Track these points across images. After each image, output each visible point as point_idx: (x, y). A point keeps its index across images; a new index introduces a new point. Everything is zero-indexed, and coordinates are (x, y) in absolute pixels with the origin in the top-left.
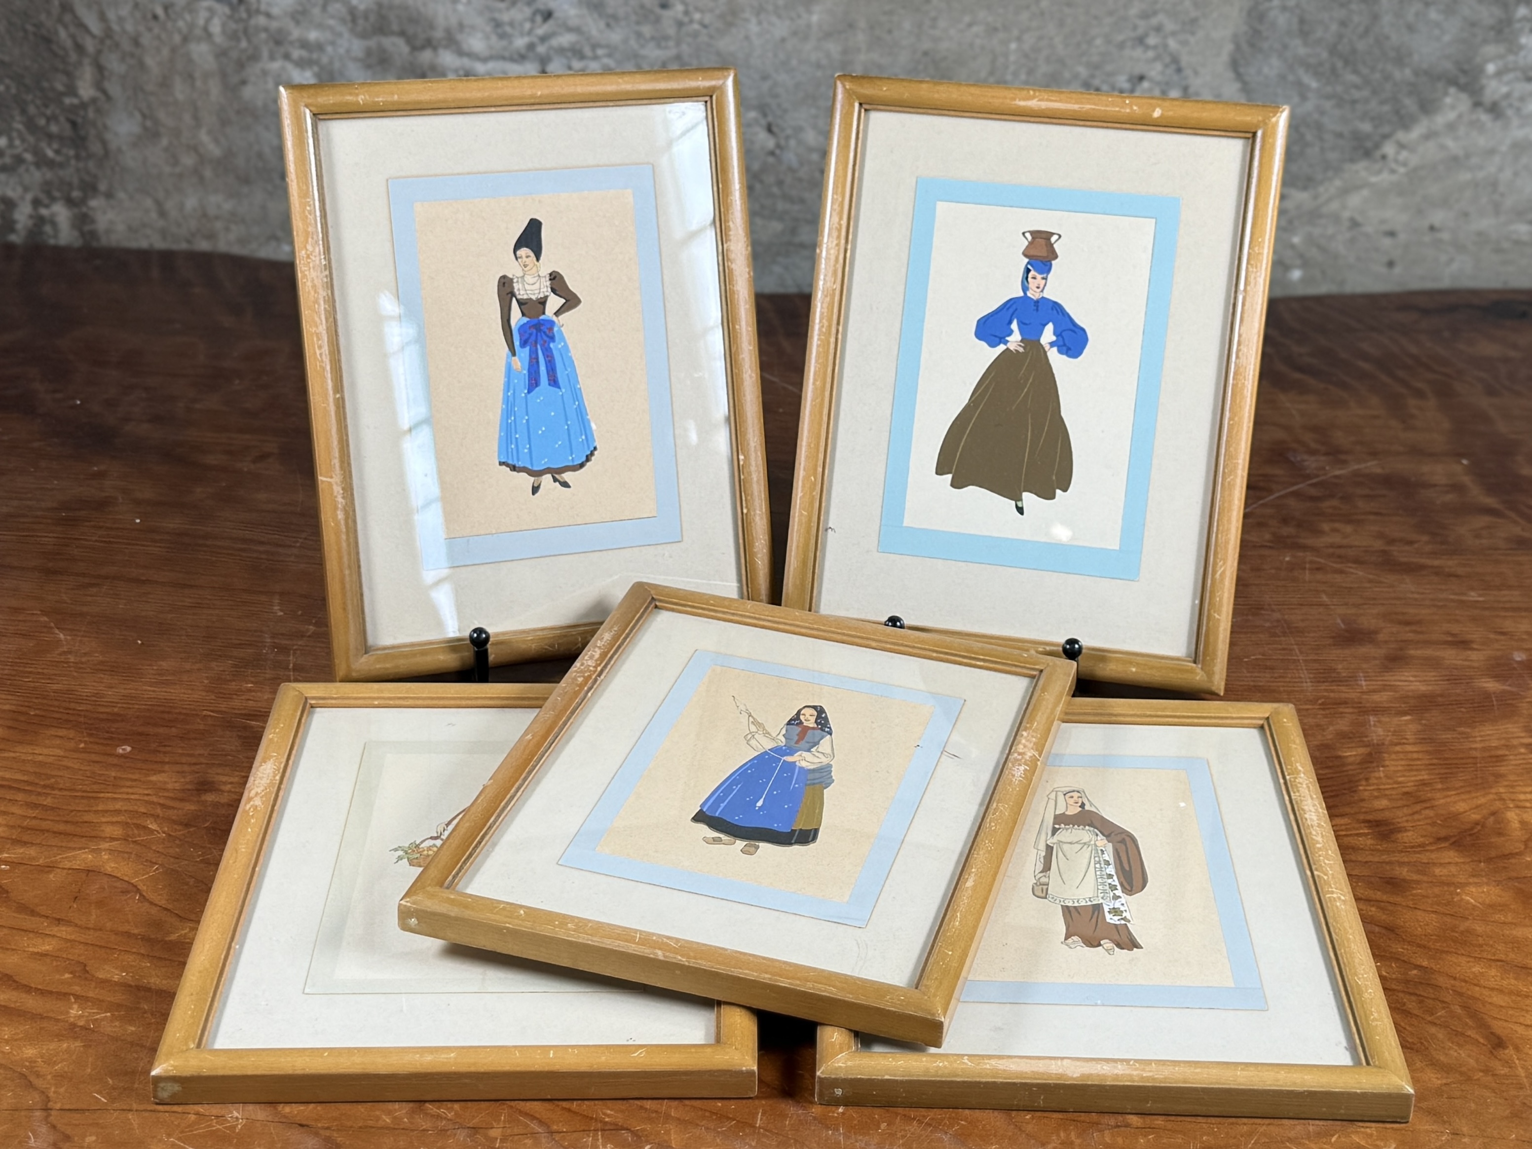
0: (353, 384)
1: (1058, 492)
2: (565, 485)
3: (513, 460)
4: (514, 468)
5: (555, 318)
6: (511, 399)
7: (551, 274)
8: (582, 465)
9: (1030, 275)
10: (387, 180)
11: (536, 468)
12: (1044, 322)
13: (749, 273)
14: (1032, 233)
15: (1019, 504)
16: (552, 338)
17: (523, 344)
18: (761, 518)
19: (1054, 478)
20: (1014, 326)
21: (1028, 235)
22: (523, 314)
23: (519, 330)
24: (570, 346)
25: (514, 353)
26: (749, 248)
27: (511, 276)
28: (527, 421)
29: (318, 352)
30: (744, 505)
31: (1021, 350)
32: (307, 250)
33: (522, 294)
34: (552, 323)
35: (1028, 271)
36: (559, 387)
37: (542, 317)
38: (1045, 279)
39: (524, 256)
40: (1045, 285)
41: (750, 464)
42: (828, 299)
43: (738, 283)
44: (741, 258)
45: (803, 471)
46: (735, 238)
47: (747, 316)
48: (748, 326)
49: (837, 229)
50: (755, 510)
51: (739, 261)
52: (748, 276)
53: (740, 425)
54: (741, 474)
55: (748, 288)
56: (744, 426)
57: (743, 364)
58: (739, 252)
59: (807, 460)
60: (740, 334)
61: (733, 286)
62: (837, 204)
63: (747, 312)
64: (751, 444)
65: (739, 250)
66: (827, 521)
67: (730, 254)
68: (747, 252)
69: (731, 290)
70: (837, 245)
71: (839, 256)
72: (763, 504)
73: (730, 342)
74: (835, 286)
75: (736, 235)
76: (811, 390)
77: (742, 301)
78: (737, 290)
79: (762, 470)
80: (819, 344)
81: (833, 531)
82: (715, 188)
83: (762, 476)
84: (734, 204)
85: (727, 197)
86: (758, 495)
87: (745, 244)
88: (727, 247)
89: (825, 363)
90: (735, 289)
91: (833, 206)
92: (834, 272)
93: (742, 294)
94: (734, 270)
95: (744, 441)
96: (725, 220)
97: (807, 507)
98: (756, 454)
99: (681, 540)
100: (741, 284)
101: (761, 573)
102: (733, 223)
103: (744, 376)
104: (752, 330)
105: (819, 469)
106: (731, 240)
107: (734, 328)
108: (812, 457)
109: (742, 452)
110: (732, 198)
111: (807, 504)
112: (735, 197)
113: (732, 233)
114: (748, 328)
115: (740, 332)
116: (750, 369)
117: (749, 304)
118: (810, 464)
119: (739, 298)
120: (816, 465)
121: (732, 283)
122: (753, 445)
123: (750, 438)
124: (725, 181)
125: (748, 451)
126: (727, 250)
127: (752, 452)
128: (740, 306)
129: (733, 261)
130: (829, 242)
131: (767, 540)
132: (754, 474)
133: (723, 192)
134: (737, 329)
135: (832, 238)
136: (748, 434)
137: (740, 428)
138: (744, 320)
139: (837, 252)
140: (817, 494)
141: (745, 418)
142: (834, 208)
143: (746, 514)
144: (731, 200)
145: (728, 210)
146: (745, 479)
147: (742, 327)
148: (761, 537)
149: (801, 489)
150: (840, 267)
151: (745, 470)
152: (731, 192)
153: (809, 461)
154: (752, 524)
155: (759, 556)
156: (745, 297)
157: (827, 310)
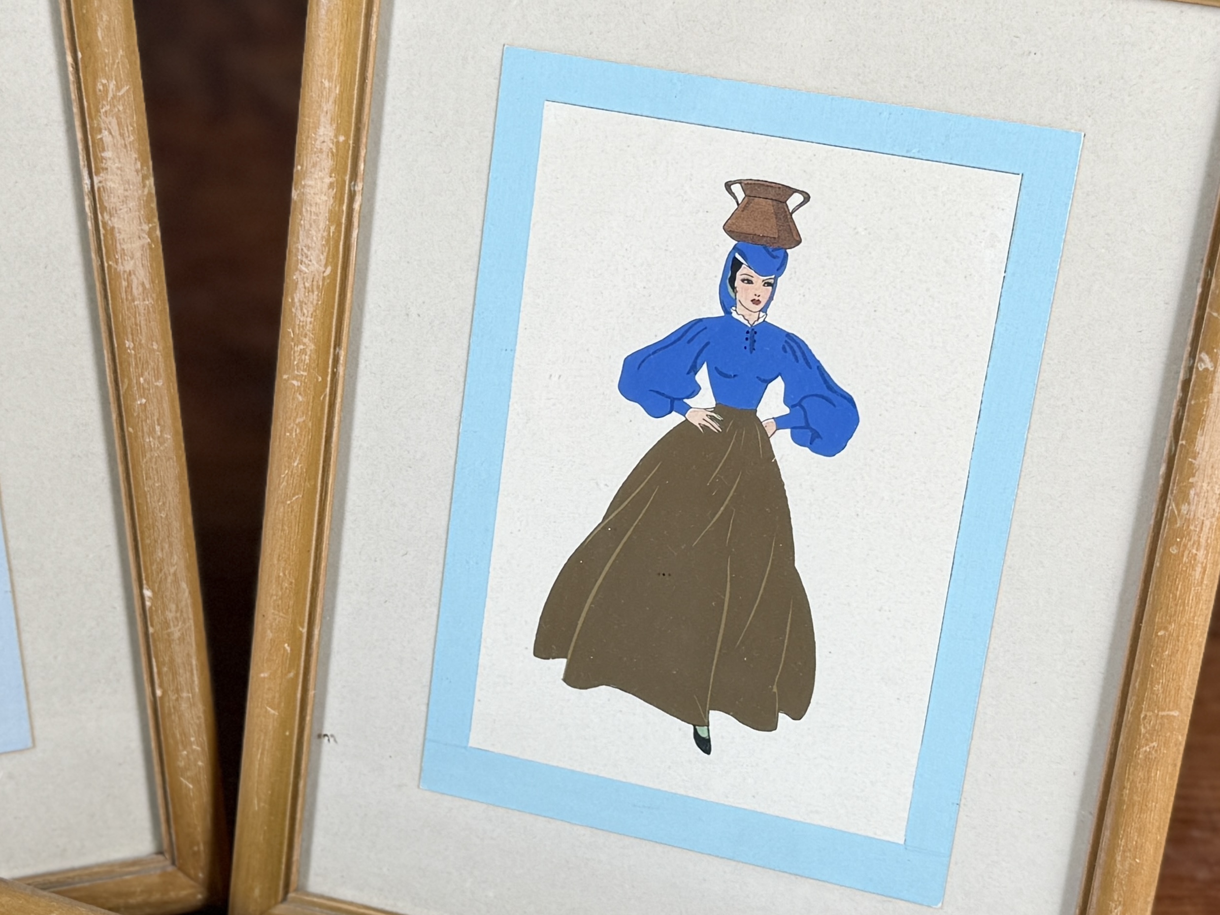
1: (783, 718)
9: (739, 276)
12: (767, 378)
13: (150, 234)
14: (750, 186)
15: (702, 732)
18: (192, 705)
19: (775, 690)
20: (703, 377)
21: (737, 189)
26: (151, 182)
30: (157, 681)
31: (715, 427)
35: (734, 265)
38: (773, 285)
40: (771, 298)
41: (165, 607)
42: (314, 297)
43: (126, 258)
44: (132, 204)
45: (269, 631)
46: (116, 165)
47: (150, 322)
48: (152, 341)
49: (332, 152)
50: (178, 691)
51: (127, 212)
52: (149, 240)
53: (142, 533)
54: (149, 623)
55: (151, 265)
56: (150, 536)
57: (142, 415)
58: (126, 193)
59: (276, 612)
60: (136, 359)
61: (117, 262)
62: (331, 100)
63: (149, 312)
64: (165, 570)
65: (127, 190)
66: (321, 720)
67: (107, 198)
68: (143, 192)
69: (113, 271)
70: (331, 185)
71: (337, 208)
72: (196, 679)
73: (115, 372)
74: (328, 271)
75: (119, 158)
76: (283, 476)
77: (136, 291)
78: (125, 271)
79: (191, 616)
80: (298, 386)
81: (332, 740)
82: (69, 59)
83: (193, 628)
84: (110, 95)
85: (95, 79)
86: (183, 664)
87: (138, 175)
88: (100, 182)
89: (310, 424)
90: (120, 268)
91: (323, 105)
92: (328, 241)
93: (138, 279)
94: (116, 230)
95: (151, 564)
96: (92, 128)
97: (276, 701)
98: (178, 587)
99: (30, 744)
100: (132, 258)
101: (194, 806)
102: (110, 133)
103: (147, 440)
104: (161, 348)
105: (301, 629)
106: (107, 169)
107: (121, 345)
108: (287, 607)
109: (148, 584)
110: (104, 81)
111: (277, 695)
112: (112, 80)
113: (108, 154)
114: (152, 345)
115: (135, 355)
116: (159, 424)
117: (154, 295)
118: (282, 619)
119: (129, 286)
120: (294, 623)
121: (113, 257)
122: (169, 571)
123: (164, 557)
124: (89, 44)
125: (160, 582)
126: (99, 188)
127: (169, 585)
128: (134, 302)
129: (114, 212)
130: (316, 179)
131: (206, 744)
132: (174, 626)
133: (85, 67)
134: (129, 348)
135: (321, 171)
136: (159, 551)
137: (142, 539)
138: (144, 329)
139: (332, 201)
140: (297, 675)
141: (151, 521)
142: (325, 109)
143: (162, 698)
144: (104, 85)
145: (98, 106)
146: (156, 635)
147: (140, 344)
148: (193, 739)
149: (265, 665)
150: (340, 232)
151: (155, 617)
152: (103, 70)
153: (281, 614)
154: (173, 717)
155: (189, 774)
156: (143, 284)
157: (313, 319)
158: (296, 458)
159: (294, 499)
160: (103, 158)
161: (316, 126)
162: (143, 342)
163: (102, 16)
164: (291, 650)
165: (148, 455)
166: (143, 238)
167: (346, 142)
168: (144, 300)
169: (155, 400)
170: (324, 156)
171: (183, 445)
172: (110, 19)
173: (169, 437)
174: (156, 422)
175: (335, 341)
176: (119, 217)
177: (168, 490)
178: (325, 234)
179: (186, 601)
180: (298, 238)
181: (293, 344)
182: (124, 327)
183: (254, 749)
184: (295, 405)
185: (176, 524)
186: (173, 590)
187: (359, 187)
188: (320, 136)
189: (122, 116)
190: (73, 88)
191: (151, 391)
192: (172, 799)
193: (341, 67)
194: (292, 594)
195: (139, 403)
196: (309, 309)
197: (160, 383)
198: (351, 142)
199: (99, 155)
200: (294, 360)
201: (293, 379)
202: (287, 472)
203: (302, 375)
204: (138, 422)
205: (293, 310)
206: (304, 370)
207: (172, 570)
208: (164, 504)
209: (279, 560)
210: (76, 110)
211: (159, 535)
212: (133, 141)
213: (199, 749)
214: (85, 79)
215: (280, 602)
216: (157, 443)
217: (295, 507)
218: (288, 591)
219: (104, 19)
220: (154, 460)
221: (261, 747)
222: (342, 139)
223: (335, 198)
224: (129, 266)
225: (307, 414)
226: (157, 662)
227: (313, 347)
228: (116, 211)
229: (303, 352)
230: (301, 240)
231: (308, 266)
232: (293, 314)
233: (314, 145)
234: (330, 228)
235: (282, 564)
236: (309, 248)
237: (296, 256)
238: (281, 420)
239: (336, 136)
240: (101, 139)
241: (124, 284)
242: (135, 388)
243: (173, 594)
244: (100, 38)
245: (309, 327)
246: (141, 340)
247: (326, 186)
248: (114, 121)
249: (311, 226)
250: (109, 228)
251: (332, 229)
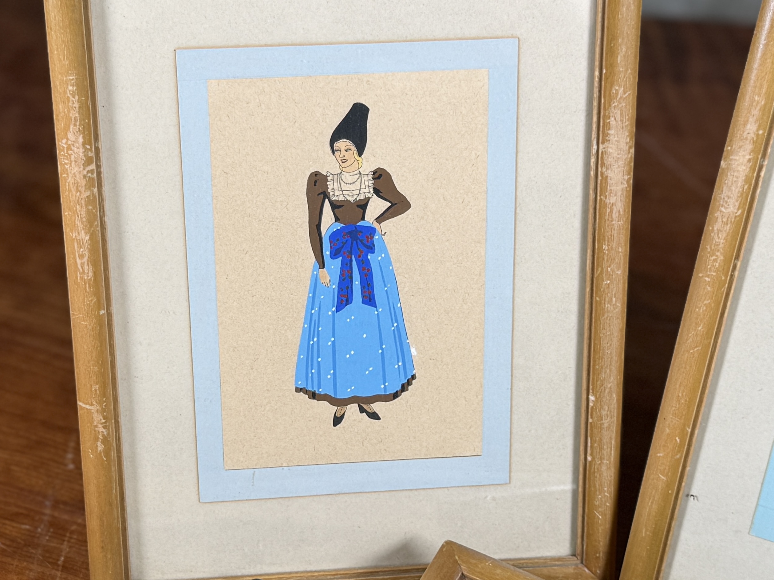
0: (124, 295)
2: (374, 416)
3: (313, 388)
4: (313, 396)
5: (376, 225)
6: (315, 317)
7: (375, 173)
8: (396, 395)
10: (175, 50)
11: (341, 396)
13: (628, 182)
16: (371, 249)
17: (334, 255)
18: (608, 468)
22: (337, 219)
23: (330, 237)
24: (393, 258)
25: (322, 265)
26: (632, 150)
27: (325, 174)
28: (333, 342)
29: (79, 261)
30: (589, 451)
32: (68, 139)
33: (337, 195)
34: (372, 231)
36: (376, 307)
37: (361, 223)
39: (343, 149)
41: (601, 408)
42: (728, 228)
43: (612, 195)
44: (621, 163)
45: (667, 429)
46: (615, 139)
47: (619, 234)
48: (619, 246)
49: (753, 140)
50: (601, 459)
51: (617, 168)
52: (626, 186)
53: (594, 361)
54: (589, 416)
55: (625, 200)
56: (599, 364)
57: (606, 291)
58: (618, 156)
59: (674, 417)
60: (608, 256)
61: (606, 197)
62: (758, 108)
63: (620, 229)
64: (605, 385)
65: (619, 154)
66: (690, 485)
67: (606, 158)
68: (628, 156)
69: (602, 202)
70: (749, 160)
71: (751, 175)
72: (613, 452)
73: (593, 263)
74: (739, 212)
75: (617, 134)
76: (690, 335)
77: (615, 215)
78: (610, 203)
79: (615, 415)
80: (708, 281)
81: (695, 498)
82: (597, 73)
83: (615, 422)
84: (619, 96)
85: (611, 87)
86: (607, 442)
87: (627, 145)
88: (604, 148)
89: (713, 305)
90: (607, 201)
91: (752, 111)
92: (742, 194)
93: (616, 208)
94: (609, 178)
95: (597, 381)
96: (604, 115)
97: (666, 471)
98: (611, 396)
99: (508, 482)
100: (616, 195)
101: (600, 529)
102: (615, 119)
103: (607, 306)
104: (623, 251)
105: (688, 429)
106: (609, 141)
107: (600, 247)
108: (681, 415)
109: (593, 393)
110: (617, 88)
111: (667, 468)
112: (621, 87)
113: (612, 132)
114: (619, 249)
115: (608, 254)
116: (615, 297)
117: (624, 219)
118: (677, 422)
119: (611, 212)
120: (684, 425)
121: (604, 193)
122: (607, 386)
123: (606, 377)
124: (611, 65)
125: (601, 392)
126: (602, 152)
127: (606, 394)
128: (612, 222)
129: (609, 167)
130: (740, 156)
131: (613, 492)
132: (605, 419)
133: (607, 79)
134: (605, 249)
135: (744, 151)
136: (603, 374)
137: (594, 365)
138: (616, 238)
139: (748, 169)
140: (681, 457)
141: (601, 355)
142: (753, 114)
143: (590, 462)
144: (616, 90)
145: (610, 102)
146: (593, 424)
147: (612, 247)
148: (606, 489)
149: (662, 449)
150: (750, 189)
151: (594, 413)
152: (617, 81)
153: (677, 419)
154: (596, 474)
155: (600, 510)
156: (619, 212)
157: (724, 241)
158: (700, 325)
159: (696, 349)
160: (608, 134)
161: (745, 124)
162: (614, 246)
163: (622, 49)
164: (680, 441)
165: (606, 315)
166: (624, 184)
167: (763, 134)
168: (618, 221)
169: (615, 282)
170: (748, 142)
171: (626, 310)
172: (627, 50)
173: (619, 305)
174: (613, 296)
175: (736, 256)
176: (612, 170)
177: (614, 337)
178: (741, 190)
179: (614, 404)
180: (722, 191)
181: (709, 255)
182: (604, 237)
183: (647, 499)
184: (704, 293)
185: (615, 358)
186: (608, 398)
187: (766, 163)
188: (747, 130)
189: (624, 109)
190: (596, 90)
191: (614, 277)
192: (588, 524)
193: (767, 88)
194: (685, 408)
195: (605, 283)
196: (723, 235)
197: (619, 272)
198: (766, 134)
199: (606, 132)
200: (709, 265)
201: (706, 277)
202: (693, 333)
203: (712, 275)
204: (603, 295)
205: (712, 234)
206: (714, 272)
207: (609, 386)
208: (611, 345)
209: (680, 386)
210: (595, 104)
211: (604, 364)
212: (627, 125)
213: (608, 495)
214: (605, 86)
215: (677, 411)
216: (612, 308)
217: (695, 355)
218: (683, 405)
219: (623, 50)
220: (609, 318)
221: (652, 498)
222: (761, 132)
223: (750, 168)
224: (613, 200)
225: (712, 299)
226: (591, 440)
227: (722, 258)
228: (611, 166)
229: (715, 260)
230: (724, 193)
231: (726, 208)
232: (712, 237)
233: (742, 135)
234: (744, 187)
235: (682, 388)
236: (729, 197)
237: (719, 201)
238: (694, 301)
239: (758, 130)
240: (609, 122)
241: (608, 210)
242: (605, 274)
243: (607, 400)
244: (619, 62)
245: (721, 246)
246: (612, 245)
247: (746, 161)
248: (619, 112)
249: (732, 184)
250: (604, 176)
251: (746, 187)
